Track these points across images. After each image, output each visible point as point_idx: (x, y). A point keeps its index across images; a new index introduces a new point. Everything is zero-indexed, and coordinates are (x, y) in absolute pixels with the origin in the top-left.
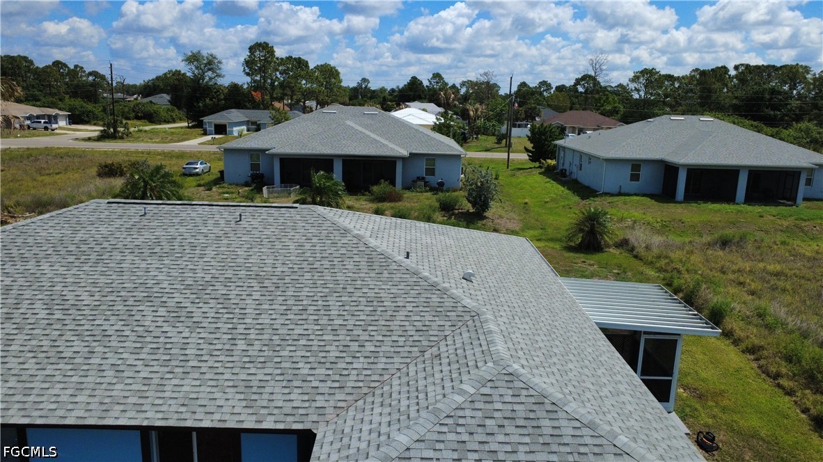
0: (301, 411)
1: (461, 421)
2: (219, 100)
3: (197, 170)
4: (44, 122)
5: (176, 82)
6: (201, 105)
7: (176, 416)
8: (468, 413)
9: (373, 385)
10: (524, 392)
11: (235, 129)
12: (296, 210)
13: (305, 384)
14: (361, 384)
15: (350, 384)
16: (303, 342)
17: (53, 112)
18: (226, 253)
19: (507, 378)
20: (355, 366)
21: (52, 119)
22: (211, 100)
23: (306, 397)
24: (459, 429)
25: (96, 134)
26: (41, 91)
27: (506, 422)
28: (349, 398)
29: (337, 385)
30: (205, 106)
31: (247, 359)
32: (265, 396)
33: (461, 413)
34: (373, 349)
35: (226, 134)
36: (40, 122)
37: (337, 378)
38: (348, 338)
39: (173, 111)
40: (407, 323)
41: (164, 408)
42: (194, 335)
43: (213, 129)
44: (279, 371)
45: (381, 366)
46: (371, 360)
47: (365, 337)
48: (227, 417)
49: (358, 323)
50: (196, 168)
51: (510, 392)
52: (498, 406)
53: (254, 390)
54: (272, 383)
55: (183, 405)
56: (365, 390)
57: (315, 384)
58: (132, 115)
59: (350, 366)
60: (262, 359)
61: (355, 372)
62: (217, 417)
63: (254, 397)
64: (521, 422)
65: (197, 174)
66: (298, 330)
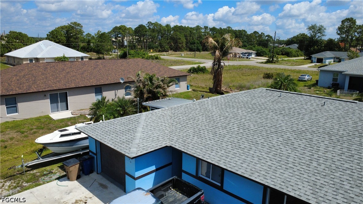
2: (321, 47)
3: (305, 79)
4: (247, 55)
5: (302, 39)
6: (312, 49)
7: (279, 186)
11: (327, 61)
12: (356, 104)
13: (345, 194)
16: (348, 172)
17: (250, 51)
18: (314, 119)
21: (250, 54)
22: (317, 47)
25: (265, 61)
26: (248, 43)
30: (314, 49)
31: (317, 172)
32: (323, 192)
35: (322, 63)
36: (246, 55)
39: (298, 52)
41: (275, 181)
42: (293, 153)
43: (316, 60)
44: (332, 182)
48: (302, 195)
50: (305, 78)
53: (318, 187)
54: (328, 187)
55: (283, 182)
57: (352, 196)
58: (281, 53)
60: (324, 174)
62: (297, 193)
63: (317, 190)
65: (305, 81)
66: (347, 165)
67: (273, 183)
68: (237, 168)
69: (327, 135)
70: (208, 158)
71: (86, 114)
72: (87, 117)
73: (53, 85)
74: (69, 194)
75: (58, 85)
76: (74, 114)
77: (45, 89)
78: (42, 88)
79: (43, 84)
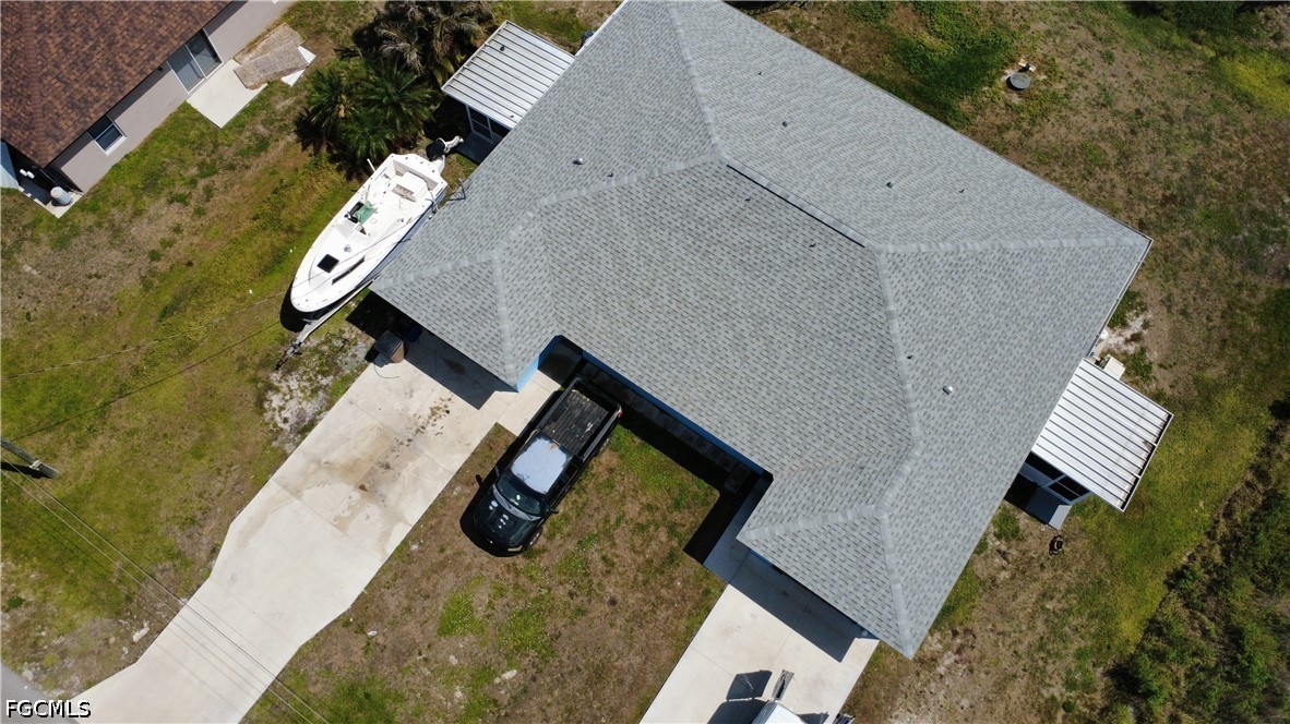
0: (774, 461)
1: (833, 532)
7: (715, 428)
8: (839, 529)
9: (817, 464)
10: (875, 535)
13: (784, 443)
14: (811, 460)
15: (806, 457)
16: (797, 409)
19: (874, 521)
20: (816, 445)
23: (780, 452)
24: (829, 535)
27: (852, 545)
28: (801, 466)
29: (799, 453)
31: (762, 405)
32: (761, 439)
33: (836, 527)
34: (833, 438)
37: (802, 448)
38: (824, 420)
40: (864, 427)
41: (711, 419)
42: (742, 367)
44: (774, 425)
45: (829, 453)
46: (827, 446)
47: (833, 425)
48: (738, 443)
49: (837, 410)
51: (868, 530)
52: (856, 534)
53: (757, 431)
54: (768, 432)
55: (720, 422)
56: (811, 466)
57: (789, 446)
59: (813, 444)
60: (770, 410)
61: (813, 449)
62: (734, 440)
63: (755, 437)
64: (859, 549)
66: (799, 398)
67: (708, 423)
68: (665, 394)
69: (795, 331)
70: (624, 369)
71: (277, 71)
72: (287, 86)
73: (161, 31)
74: (411, 396)
75: (174, 25)
76: (251, 84)
77: (153, 57)
78: (145, 58)
79: (133, 37)
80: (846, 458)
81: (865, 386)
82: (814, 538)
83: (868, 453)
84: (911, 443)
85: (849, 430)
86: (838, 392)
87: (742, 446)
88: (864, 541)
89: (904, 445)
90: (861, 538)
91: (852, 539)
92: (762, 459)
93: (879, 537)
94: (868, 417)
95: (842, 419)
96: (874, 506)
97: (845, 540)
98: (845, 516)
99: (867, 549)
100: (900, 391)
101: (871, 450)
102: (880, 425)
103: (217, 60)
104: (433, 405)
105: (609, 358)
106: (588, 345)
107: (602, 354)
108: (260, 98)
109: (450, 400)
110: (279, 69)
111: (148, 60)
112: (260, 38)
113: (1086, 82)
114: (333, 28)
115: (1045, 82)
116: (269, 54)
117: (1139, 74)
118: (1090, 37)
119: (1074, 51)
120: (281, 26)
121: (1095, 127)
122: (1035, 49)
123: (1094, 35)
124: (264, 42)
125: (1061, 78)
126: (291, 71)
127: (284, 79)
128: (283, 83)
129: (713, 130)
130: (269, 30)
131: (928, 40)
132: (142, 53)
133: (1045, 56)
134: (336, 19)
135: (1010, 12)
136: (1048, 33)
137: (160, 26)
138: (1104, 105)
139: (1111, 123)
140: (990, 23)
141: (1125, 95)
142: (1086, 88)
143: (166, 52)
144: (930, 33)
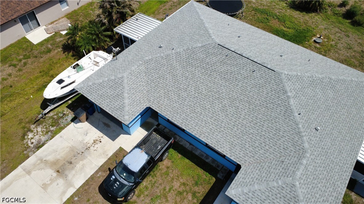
0: (241, 159)
1: (272, 191)
7: (214, 144)
8: (275, 189)
9: (261, 160)
10: (293, 192)
12: (275, 72)
13: (245, 151)
14: (258, 159)
15: (256, 157)
16: (251, 136)
19: (292, 186)
20: (260, 152)
23: (244, 155)
24: (270, 193)
27: (282, 197)
28: (254, 161)
29: (253, 155)
31: (235, 135)
32: (235, 149)
33: (273, 189)
34: (268, 148)
37: (254, 153)
38: (263, 141)
42: (225, 119)
44: (241, 143)
45: (267, 155)
46: (265, 152)
47: (268, 143)
48: (224, 151)
49: (269, 137)
51: (290, 190)
52: (284, 192)
53: (233, 146)
54: (238, 146)
55: (216, 142)
56: (259, 161)
57: (248, 152)
60: (238, 137)
61: (259, 154)
62: (222, 149)
63: (232, 148)
64: (286, 200)
66: (251, 131)
67: (211, 142)
68: (192, 130)
69: (248, 104)
70: (175, 120)
71: (59, 30)
72: (62, 34)
73: (18, 8)
74: (87, 135)
75: (23, 7)
76: (49, 32)
77: (12, 15)
78: (10, 15)
79: (7, 9)
80: (275, 158)
81: (281, 126)
82: (263, 194)
83: (285, 156)
84: (304, 151)
85: (275, 145)
86: (269, 129)
87: (226, 152)
88: (288, 195)
89: (301, 151)
90: (286, 194)
91: (282, 194)
92: (236, 158)
93: (295, 193)
94: (283, 139)
95: (271, 140)
96: (291, 178)
97: (279, 195)
98: (278, 183)
99: (290, 200)
100: (297, 128)
101: (286, 154)
102: (289, 143)
103: (39, 25)
104: (95, 139)
105: (169, 116)
106: (160, 110)
107: (166, 114)
108: (51, 37)
109: (102, 137)
110: (60, 29)
111: (10, 16)
112: (56, 21)
113: (342, 42)
114: (81, 20)
115: (327, 41)
116: (57, 25)
117: (359, 41)
118: (340, 31)
119: (335, 34)
120: (64, 18)
121: (348, 55)
122: (322, 33)
123: (341, 30)
124: (57, 22)
125: (333, 40)
126: (64, 30)
127: (61, 32)
128: (60, 33)
129: (212, 35)
130: (59, 19)
131: (284, 29)
132: (9, 14)
133: (326, 34)
134: (83, 17)
135: (311, 22)
136: (325, 29)
137: (18, 7)
138: (349, 49)
139: (353, 54)
140: (304, 25)
141: (356, 46)
142: (342, 43)
143: (18, 14)
144: (285, 27)
